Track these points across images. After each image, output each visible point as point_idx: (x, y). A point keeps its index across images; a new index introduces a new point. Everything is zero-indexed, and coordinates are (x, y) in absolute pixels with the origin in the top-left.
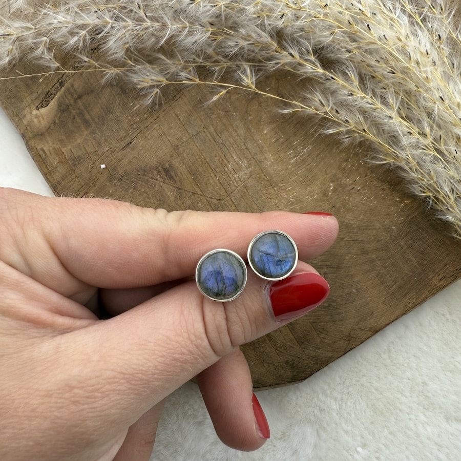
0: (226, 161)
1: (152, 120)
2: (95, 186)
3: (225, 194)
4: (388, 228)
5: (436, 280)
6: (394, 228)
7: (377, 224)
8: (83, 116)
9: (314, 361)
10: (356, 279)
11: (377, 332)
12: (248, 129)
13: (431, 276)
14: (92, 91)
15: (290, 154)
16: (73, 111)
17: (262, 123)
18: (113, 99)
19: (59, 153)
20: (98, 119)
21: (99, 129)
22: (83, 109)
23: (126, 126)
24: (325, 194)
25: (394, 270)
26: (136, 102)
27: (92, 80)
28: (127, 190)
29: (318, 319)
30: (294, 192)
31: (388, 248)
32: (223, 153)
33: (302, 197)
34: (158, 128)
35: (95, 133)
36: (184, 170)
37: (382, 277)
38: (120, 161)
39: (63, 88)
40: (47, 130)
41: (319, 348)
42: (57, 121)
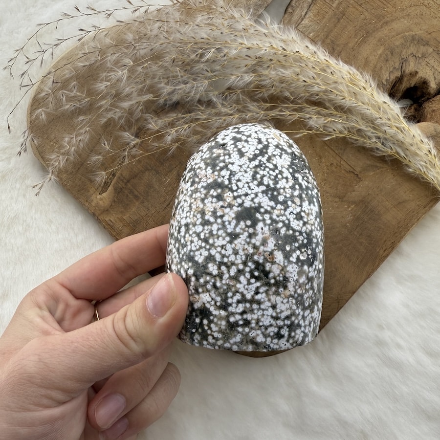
4: (345, 225)
5: (381, 252)
6: (348, 224)
8: (133, 193)
11: (354, 293)
13: (379, 249)
14: (136, 176)
16: (125, 191)
18: (151, 179)
19: (121, 220)
20: (144, 193)
21: (146, 199)
22: (132, 188)
23: (164, 194)
25: (355, 251)
26: (167, 178)
27: (134, 169)
31: (348, 238)
37: (349, 256)
39: (115, 178)
40: (110, 207)
42: (116, 200)
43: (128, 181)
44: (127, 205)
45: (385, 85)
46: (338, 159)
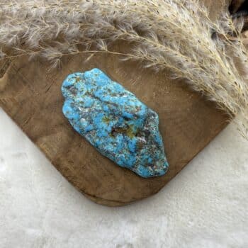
43: (19, 70)
44: (18, 88)
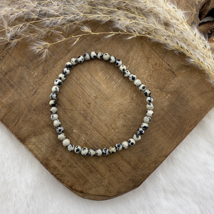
0: (84, 92)
1: (45, 79)
2: (22, 116)
3: (87, 107)
4: (163, 109)
5: (187, 128)
6: (165, 108)
7: (158, 108)
8: (10, 82)
9: (142, 176)
10: (153, 135)
11: (167, 156)
12: (91, 75)
13: (185, 126)
14: (12, 70)
15: (113, 84)
16: (4, 81)
17: (98, 71)
18: (23, 72)
20: (18, 83)
21: (19, 88)
22: (9, 79)
23: (32, 84)
24: (132, 99)
25: (169, 127)
26: (35, 72)
27: (11, 65)
28: (39, 115)
29: (140, 156)
30: (118, 100)
31: (165, 118)
32: (82, 88)
33: (122, 102)
34: (48, 82)
35: (17, 90)
36: (65, 100)
37: (164, 131)
38: (32, 101)
41: (143, 170)
44: (5, 92)
45: (197, 5)
46: (161, 60)
